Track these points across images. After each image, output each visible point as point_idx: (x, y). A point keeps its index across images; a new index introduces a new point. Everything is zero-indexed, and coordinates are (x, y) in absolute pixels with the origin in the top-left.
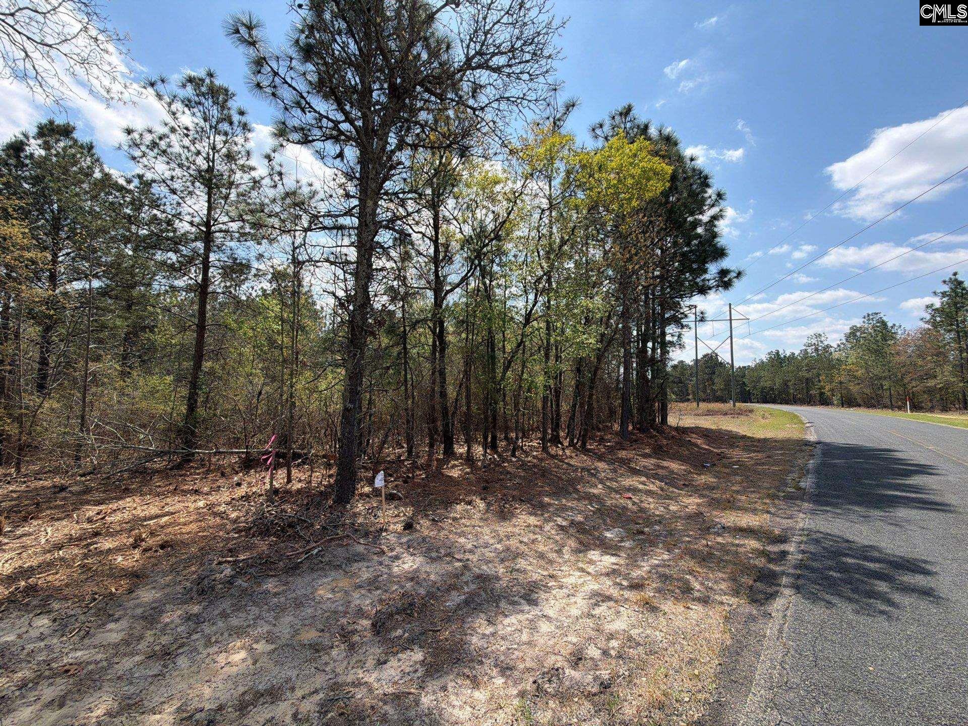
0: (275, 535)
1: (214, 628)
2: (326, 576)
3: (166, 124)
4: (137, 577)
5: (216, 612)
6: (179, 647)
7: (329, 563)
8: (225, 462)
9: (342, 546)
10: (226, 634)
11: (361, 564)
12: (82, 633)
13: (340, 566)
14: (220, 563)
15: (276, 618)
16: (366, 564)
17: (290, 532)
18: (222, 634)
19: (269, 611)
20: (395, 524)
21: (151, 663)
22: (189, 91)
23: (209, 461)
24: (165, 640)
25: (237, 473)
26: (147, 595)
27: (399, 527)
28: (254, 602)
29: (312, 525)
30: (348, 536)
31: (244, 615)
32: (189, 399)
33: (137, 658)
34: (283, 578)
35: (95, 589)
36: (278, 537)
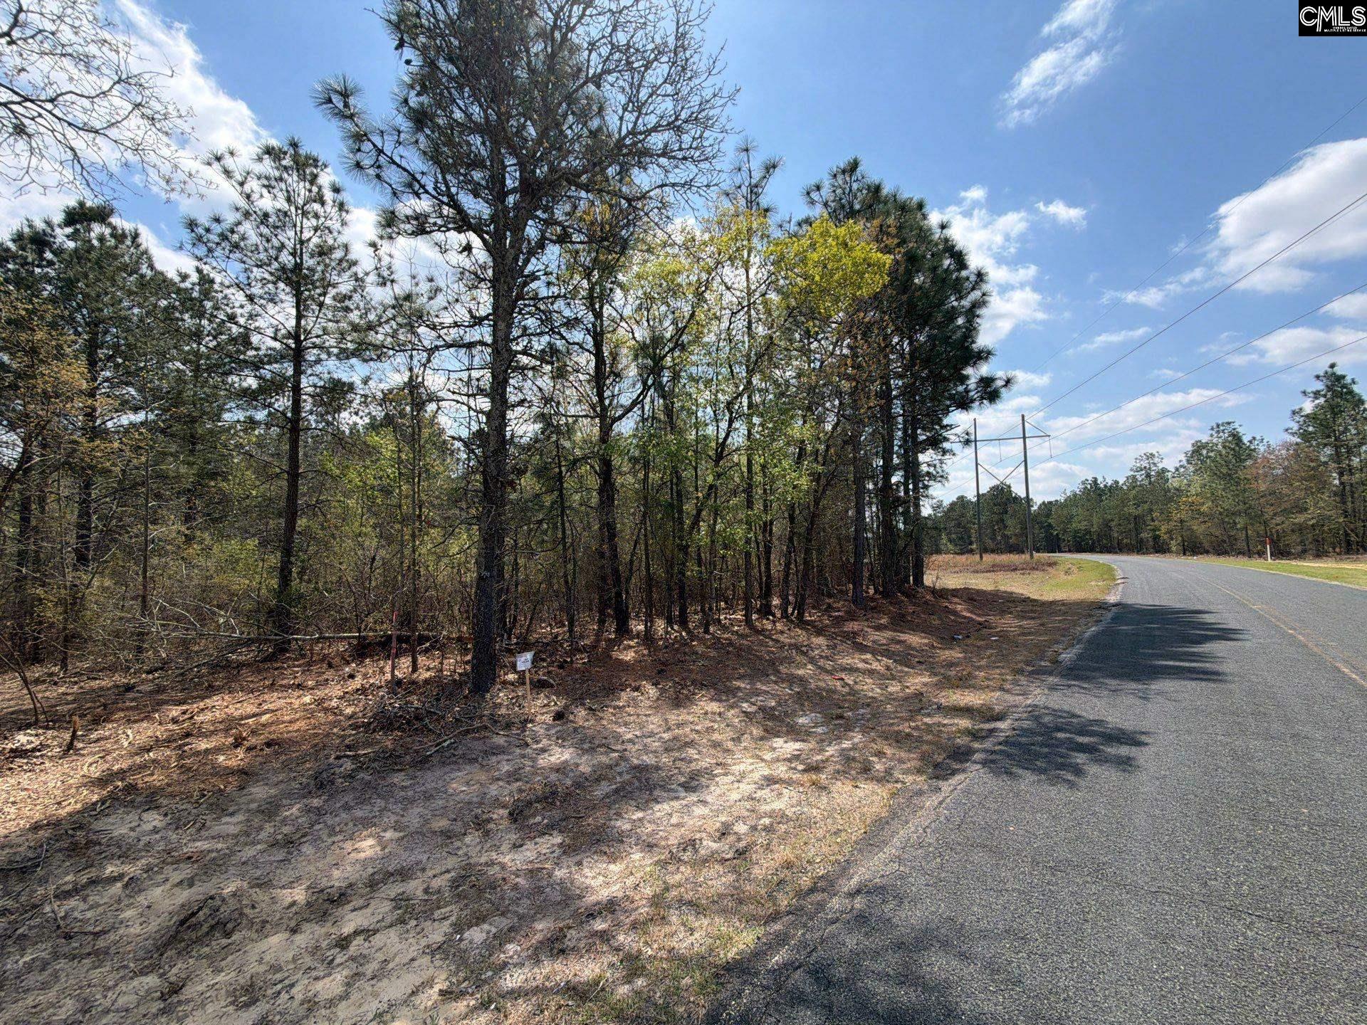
0: (399, 728)
1: (337, 819)
2: (459, 770)
3: (237, 209)
4: (246, 773)
5: (338, 805)
6: (303, 836)
7: (463, 756)
8: (333, 650)
9: (479, 739)
10: (351, 824)
11: (500, 757)
12: (197, 825)
13: (476, 760)
14: (338, 758)
15: (404, 810)
16: (506, 757)
17: (417, 725)
18: (346, 824)
19: (396, 803)
20: (542, 714)
21: (274, 850)
22: (267, 166)
23: (311, 650)
24: (286, 830)
25: (348, 663)
26: (259, 792)
27: (548, 718)
28: (379, 795)
29: (443, 717)
30: (486, 727)
31: (369, 807)
32: (282, 569)
33: (259, 847)
34: (411, 771)
35: (202, 786)
36: (404, 731)
